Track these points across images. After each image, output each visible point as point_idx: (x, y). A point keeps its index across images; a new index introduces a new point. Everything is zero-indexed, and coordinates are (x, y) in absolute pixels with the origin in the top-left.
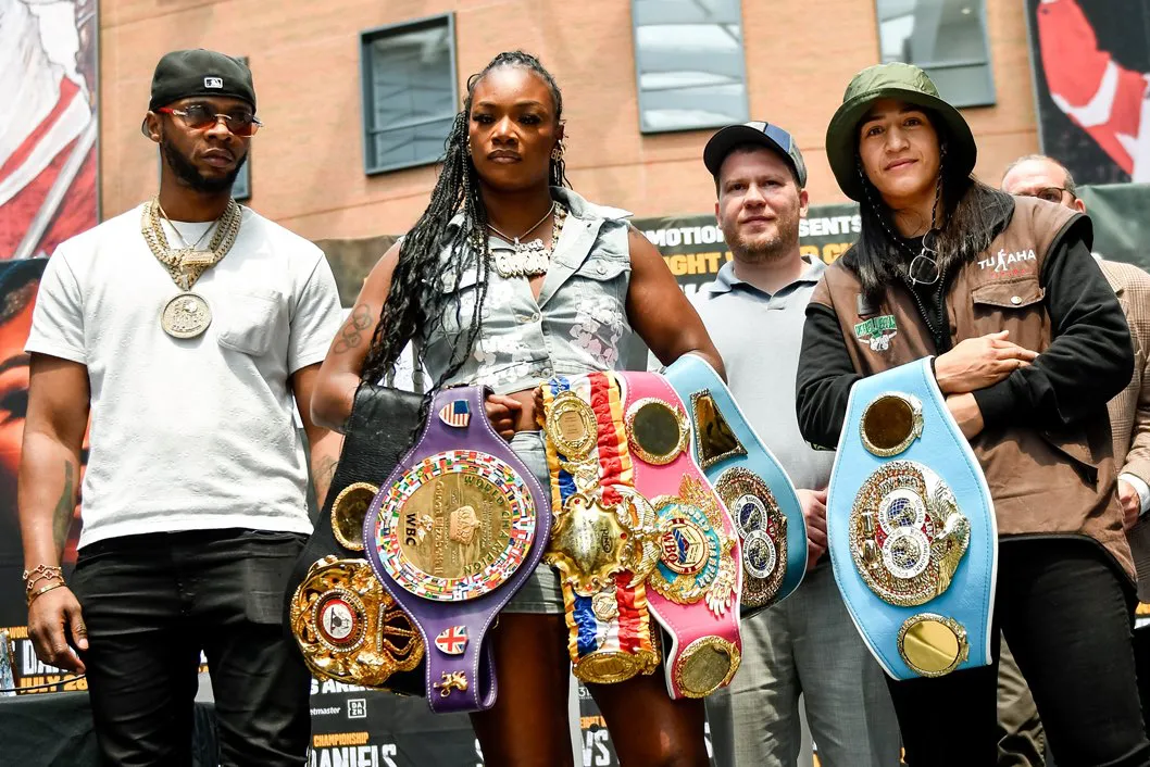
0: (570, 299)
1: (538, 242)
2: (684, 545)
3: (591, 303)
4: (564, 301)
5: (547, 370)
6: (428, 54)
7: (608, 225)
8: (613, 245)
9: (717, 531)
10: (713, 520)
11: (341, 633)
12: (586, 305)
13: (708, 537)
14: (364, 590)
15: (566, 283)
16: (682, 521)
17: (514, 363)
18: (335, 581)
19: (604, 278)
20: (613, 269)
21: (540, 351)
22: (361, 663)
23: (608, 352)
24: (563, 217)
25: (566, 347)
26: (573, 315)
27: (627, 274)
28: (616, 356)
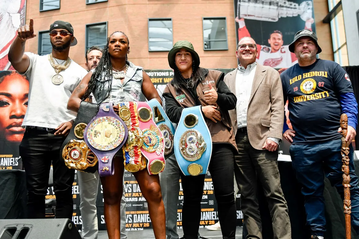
0: (129, 85)
1: (123, 71)
2: (150, 139)
3: (134, 86)
4: (128, 85)
5: (124, 100)
6: (102, 31)
7: (138, 70)
8: (139, 74)
9: (158, 136)
10: (158, 134)
11: (75, 157)
12: (133, 86)
13: (156, 138)
14: (83, 147)
15: (129, 81)
16: (150, 134)
17: (116, 98)
18: (75, 145)
19: (137, 81)
20: (139, 79)
21: (123, 96)
22: (81, 164)
23: (137, 97)
24: (128, 67)
25: (128, 95)
26: (130, 88)
27: (142, 80)
28: (139, 98)
